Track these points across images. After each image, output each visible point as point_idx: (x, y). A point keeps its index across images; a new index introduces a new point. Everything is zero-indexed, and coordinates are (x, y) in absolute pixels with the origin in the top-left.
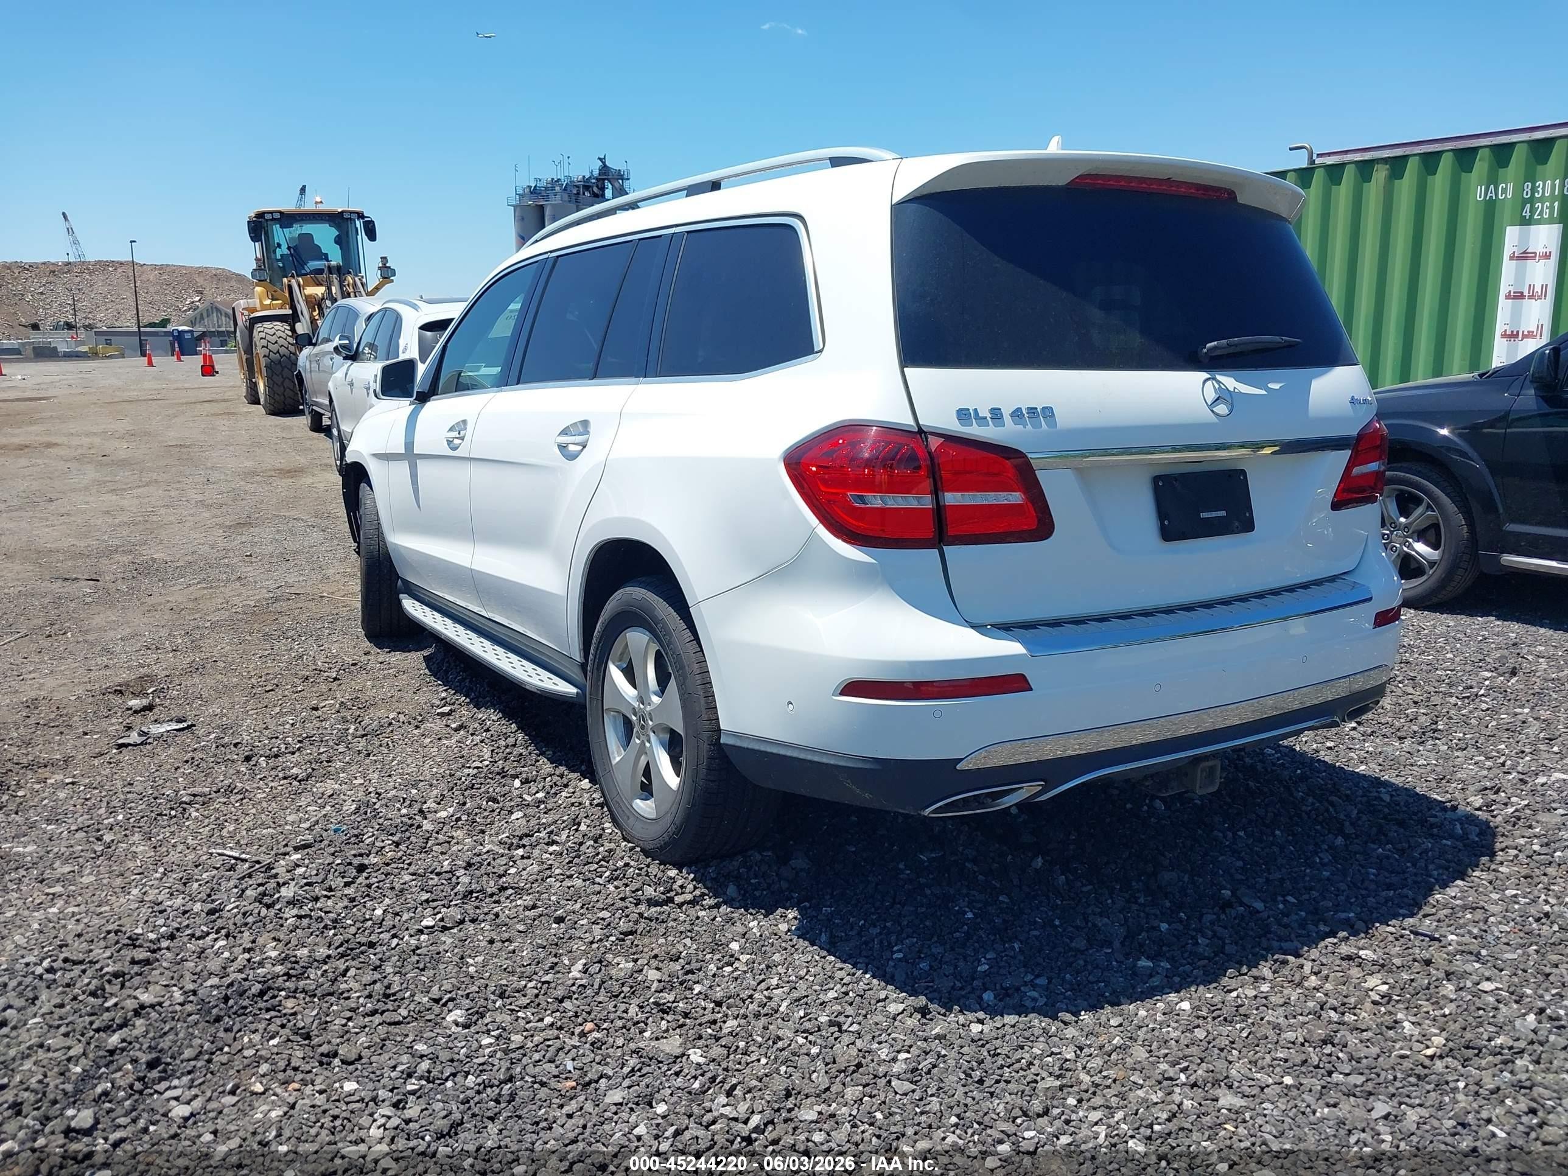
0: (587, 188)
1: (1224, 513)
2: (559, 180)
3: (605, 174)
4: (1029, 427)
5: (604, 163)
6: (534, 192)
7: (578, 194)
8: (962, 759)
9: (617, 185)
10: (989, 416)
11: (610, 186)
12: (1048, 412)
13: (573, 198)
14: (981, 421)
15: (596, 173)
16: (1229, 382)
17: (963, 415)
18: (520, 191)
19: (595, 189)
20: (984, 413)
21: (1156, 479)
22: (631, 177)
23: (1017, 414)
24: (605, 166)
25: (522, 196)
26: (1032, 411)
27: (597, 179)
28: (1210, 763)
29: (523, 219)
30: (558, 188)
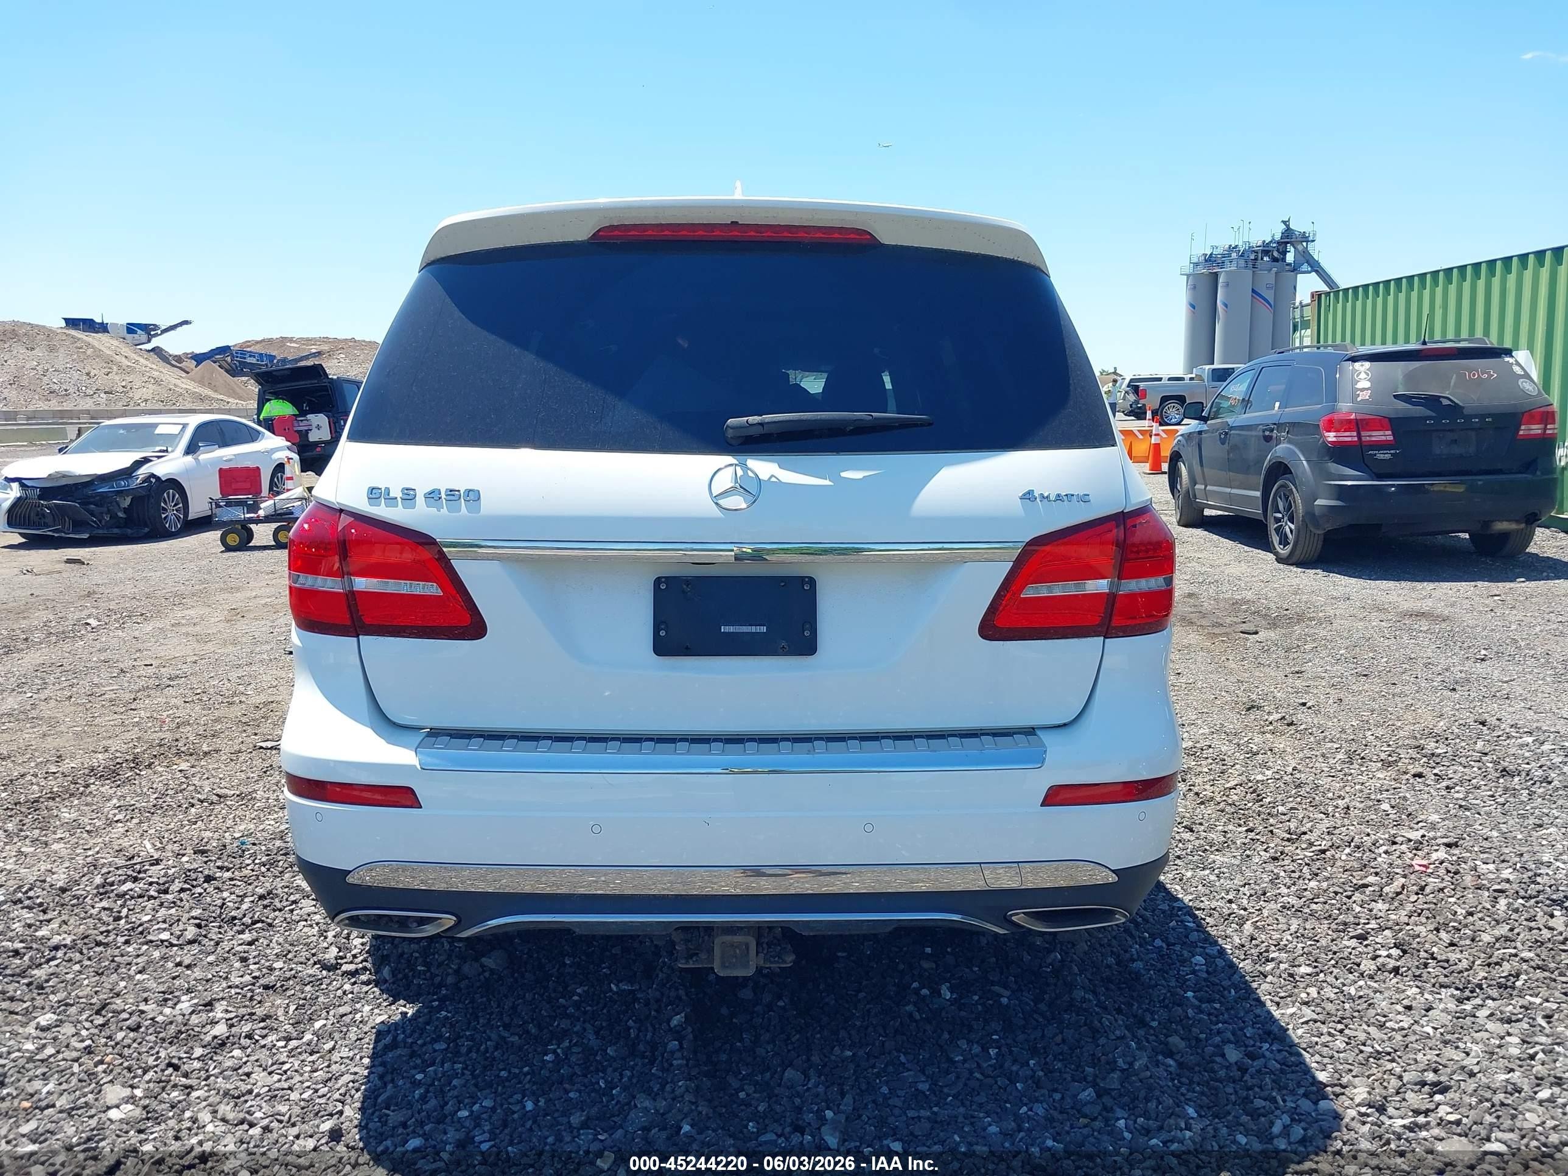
0: (1266, 252)
1: (764, 629)
2: (1236, 246)
3: (1287, 237)
4: (444, 510)
5: (1288, 226)
6: (1209, 259)
7: (1256, 259)
8: (350, 872)
9: (1300, 247)
10: (399, 495)
11: (1292, 249)
12: (473, 496)
13: (1250, 264)
14: (391, 501)
15: (1278, 237)
16: (764, 467)
17: (375, 494)
18: (1195, 260)
19: (1276, 254)
20: (396, 493)
21: (658, 581)
22: (1317, 238)
23: (433, 496)
24: (1288, 229)
25: (1196, 264)
26: (451, 492)
27: (1278, 243)
28: (738, 939)
29: (1195, 288)
30: (1234, 255)
